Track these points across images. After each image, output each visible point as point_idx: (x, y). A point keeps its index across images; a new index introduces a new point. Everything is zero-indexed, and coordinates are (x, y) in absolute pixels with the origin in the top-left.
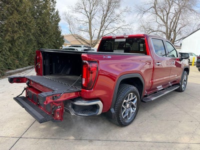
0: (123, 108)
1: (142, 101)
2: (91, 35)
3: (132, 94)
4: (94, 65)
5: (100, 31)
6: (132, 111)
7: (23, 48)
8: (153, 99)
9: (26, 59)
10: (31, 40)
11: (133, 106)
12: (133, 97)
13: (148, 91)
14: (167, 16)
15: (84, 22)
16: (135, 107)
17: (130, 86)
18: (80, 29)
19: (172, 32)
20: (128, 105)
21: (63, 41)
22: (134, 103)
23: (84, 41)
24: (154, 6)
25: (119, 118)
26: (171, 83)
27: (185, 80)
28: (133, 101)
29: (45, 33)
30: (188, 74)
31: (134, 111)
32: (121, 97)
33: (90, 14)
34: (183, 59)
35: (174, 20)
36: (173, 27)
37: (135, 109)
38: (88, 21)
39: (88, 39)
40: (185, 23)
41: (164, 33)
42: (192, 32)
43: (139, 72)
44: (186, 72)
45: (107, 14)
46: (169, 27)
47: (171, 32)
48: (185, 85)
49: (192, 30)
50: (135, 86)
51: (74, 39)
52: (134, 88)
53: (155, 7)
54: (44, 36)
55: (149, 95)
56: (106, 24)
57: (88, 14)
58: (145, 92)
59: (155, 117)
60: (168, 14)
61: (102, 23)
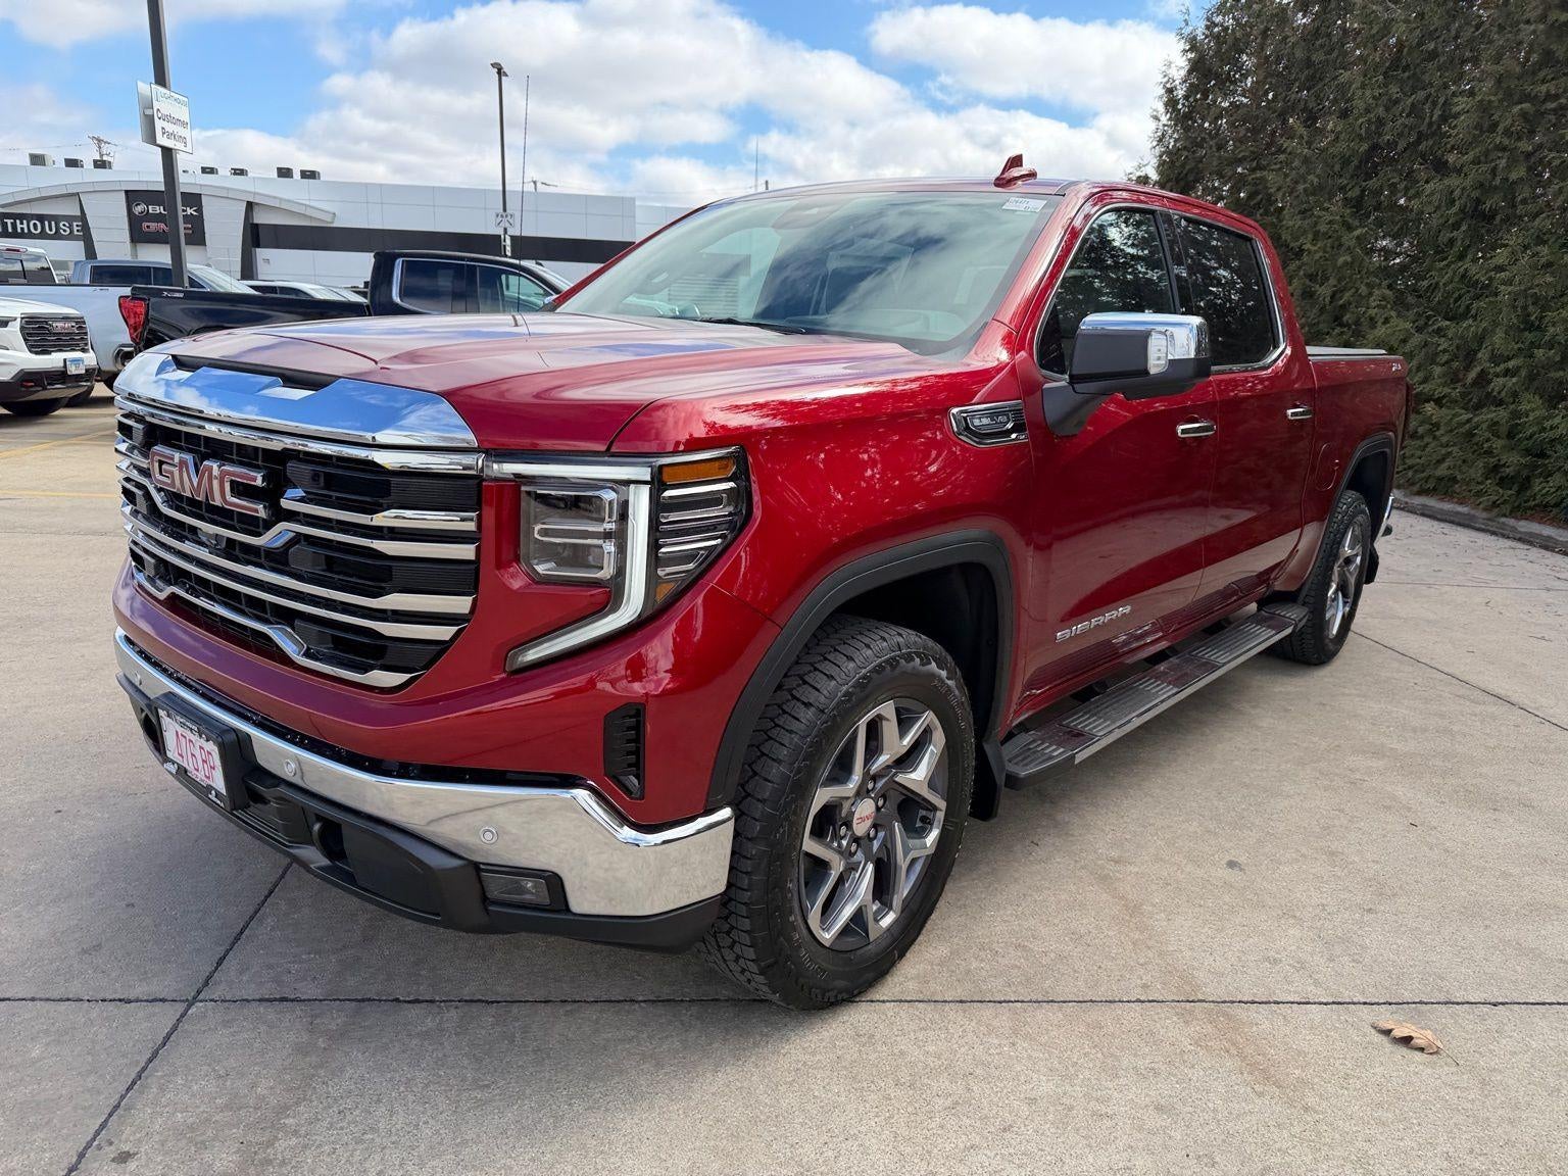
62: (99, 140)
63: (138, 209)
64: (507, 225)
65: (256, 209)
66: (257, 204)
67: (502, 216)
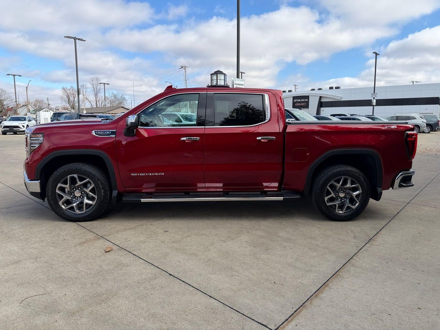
62: (295, 85)
63: (295, 101)
64: (375, 96)
65: (322, 98)
66: (322, 97)
67: (373, 94)
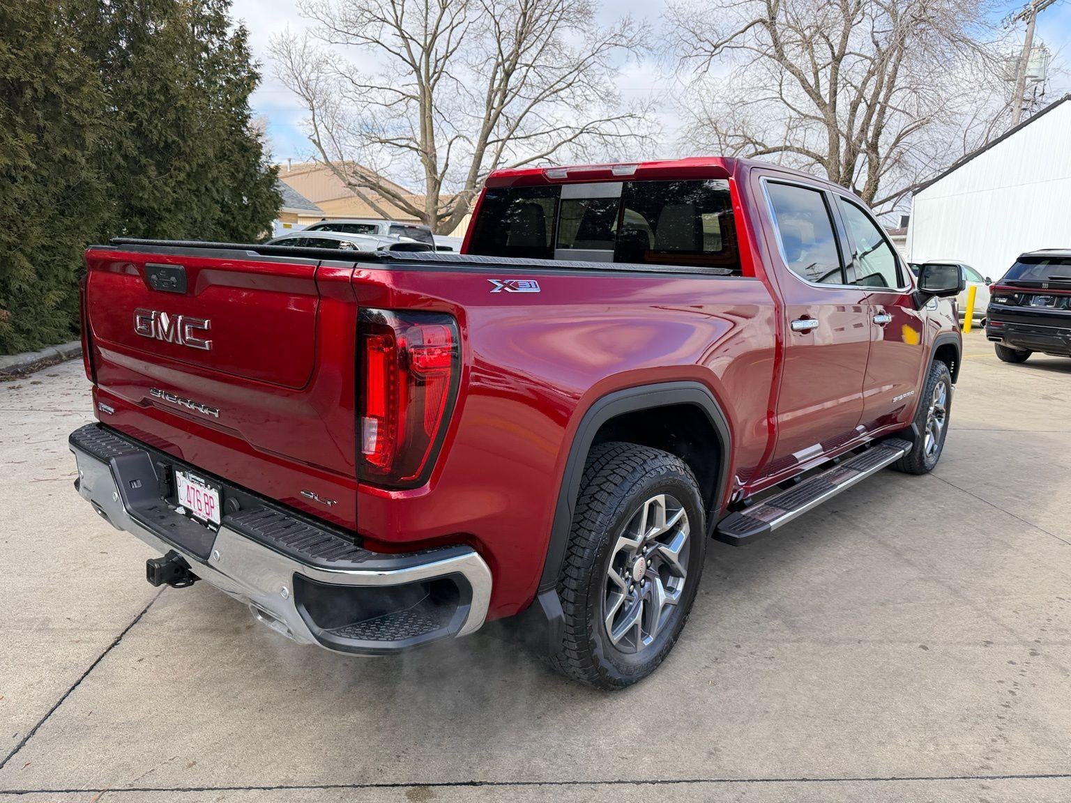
0: (613, 587)
1: (717, 535)
2: (432, 168)
3: (661, 498)
4: (438, 335)
5: (484, 143)
6: (662, 596)
7: (37, 236)
8: (777, 521)
9: (53, 297)
10: (81, 191)
11: (666, 569)
12: (669, 515)
13: (749, 475)
14: (835, 71)
15: (390, 96)
16: (678, 575)
17: (652, 451)
18: (371, 135)
19: (861, 157)
20: (639, 565)
21: (277, 201)
22: (672, 551)
23: (393, 197)
24: (765, 16)
25: (587, 646)
26: (868, 429)
27: (938, 413)
28: (666, 538)
29: (164, 153)
30: (954, 379)
31: (675, 597)
32: (601, 519)
33: (427, 50)
34: (929, 295)
35: (869, 93)
36: (863, 131)
37: (680, 585)
38: (415, 90)
39: (416, 188)
40: (924, 109)
41: (819, 159)
42: (960, 155)
43: (699, 374)
44: (942, 367)
45: (517, 54)
46: (844, 129)
47: (853, 153)
48: (941, 438)
49: (958, 143)
50: (678, 455)
51: (337, 187)
52: (671, 464)
53: (770, 23)
54: (162, 168)
55: (756, 499)
56: (514, 108)
57: (417, 51)
58: (734, 486)
59: (792, 626)
60: (837, 59)
61: (490, 103)
